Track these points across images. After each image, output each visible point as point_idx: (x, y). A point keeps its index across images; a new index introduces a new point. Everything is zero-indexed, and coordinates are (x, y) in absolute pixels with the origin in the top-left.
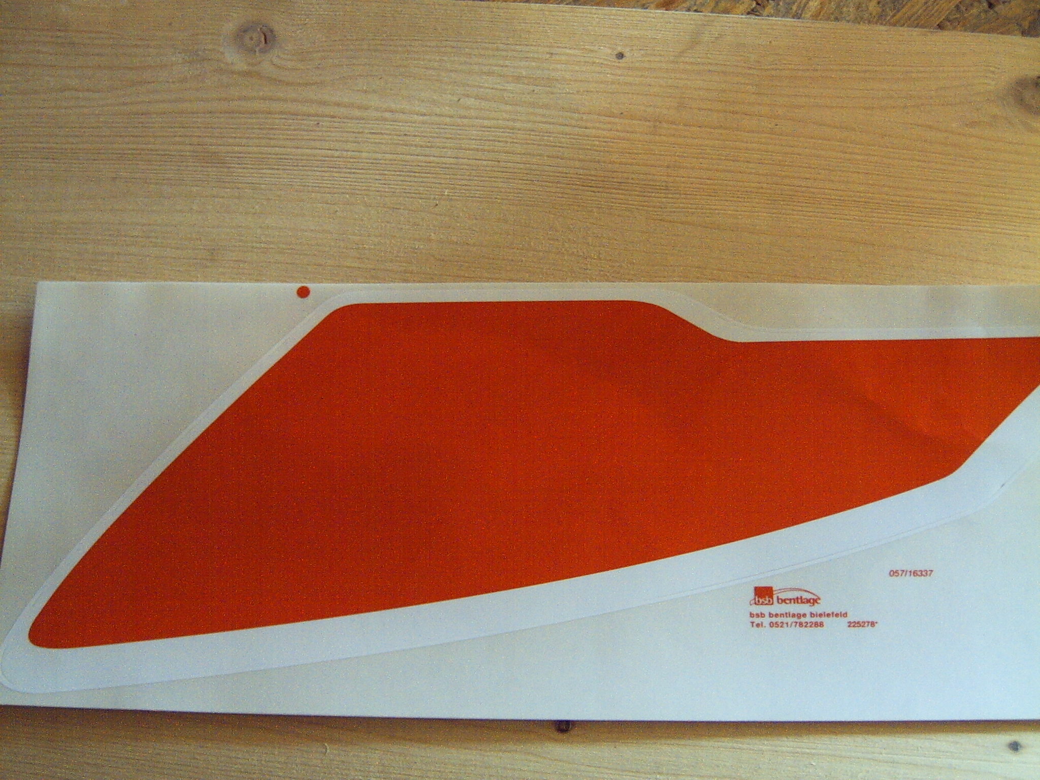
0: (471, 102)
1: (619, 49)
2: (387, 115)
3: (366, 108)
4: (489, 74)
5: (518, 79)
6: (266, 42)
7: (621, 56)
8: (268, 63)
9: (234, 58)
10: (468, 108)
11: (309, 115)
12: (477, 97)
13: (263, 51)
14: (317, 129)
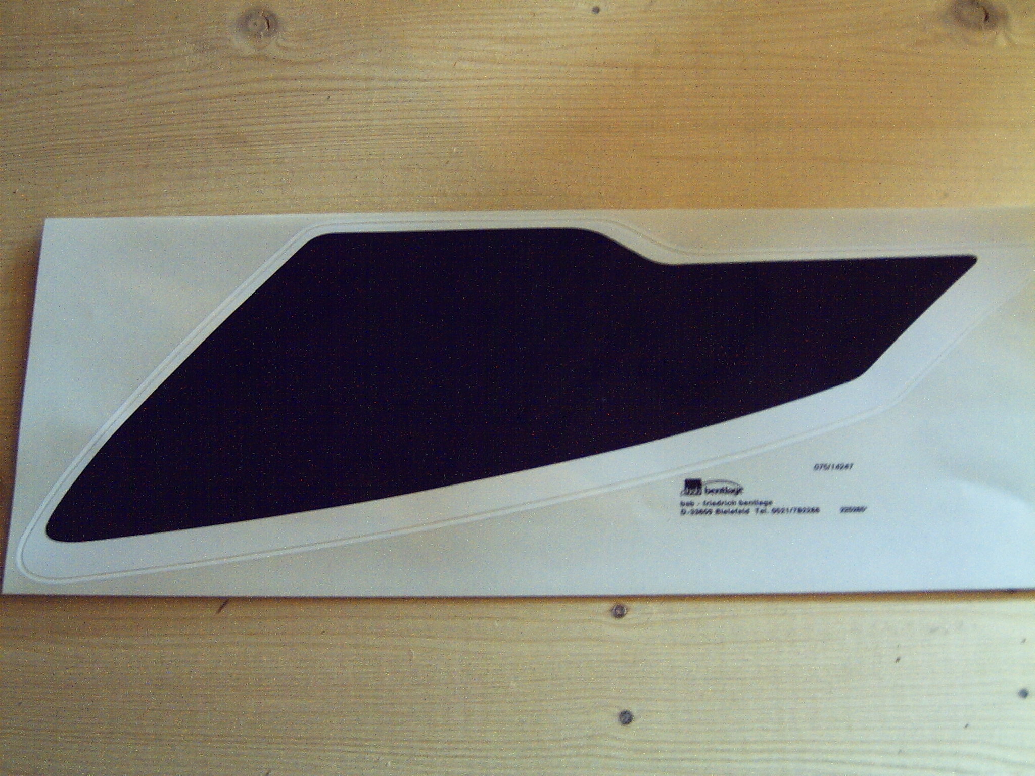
0: (466, 65)
1: (595, 4)
2: (392, 84)
3: (372, 79)
4: (480, 37)
5: (505, 40)
6: (269, 27)
7: (596, 10)
8: (273, 46)
9: (242, 44)
10: (465, 71)
11: (320, 90)
12: (472, 60)
13: (268, 35)
14: (330, 103)
